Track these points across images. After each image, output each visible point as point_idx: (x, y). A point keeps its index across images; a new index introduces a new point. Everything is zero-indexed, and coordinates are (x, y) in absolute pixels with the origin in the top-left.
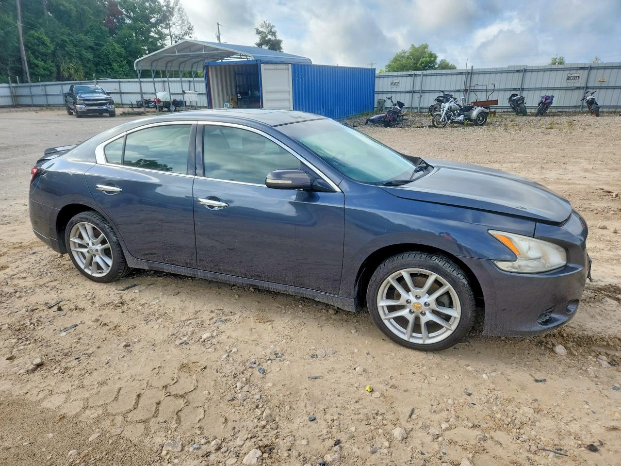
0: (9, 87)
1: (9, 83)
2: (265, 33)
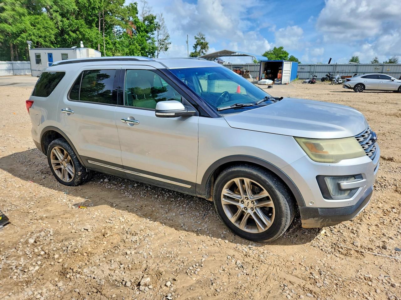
2: (199, 38)
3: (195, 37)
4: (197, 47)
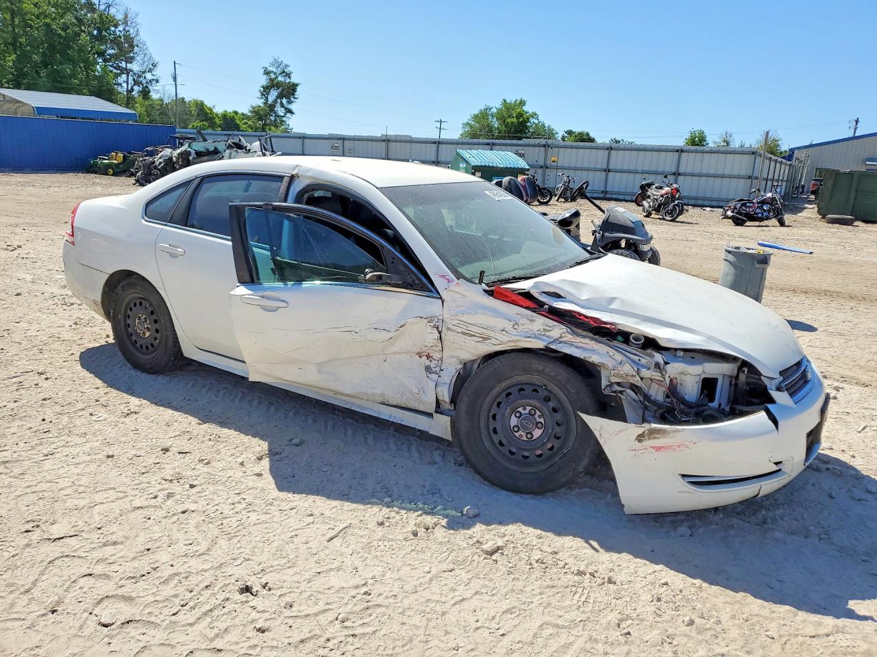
2: (275, 73)
3: (266, 68)
4: (268, 94)
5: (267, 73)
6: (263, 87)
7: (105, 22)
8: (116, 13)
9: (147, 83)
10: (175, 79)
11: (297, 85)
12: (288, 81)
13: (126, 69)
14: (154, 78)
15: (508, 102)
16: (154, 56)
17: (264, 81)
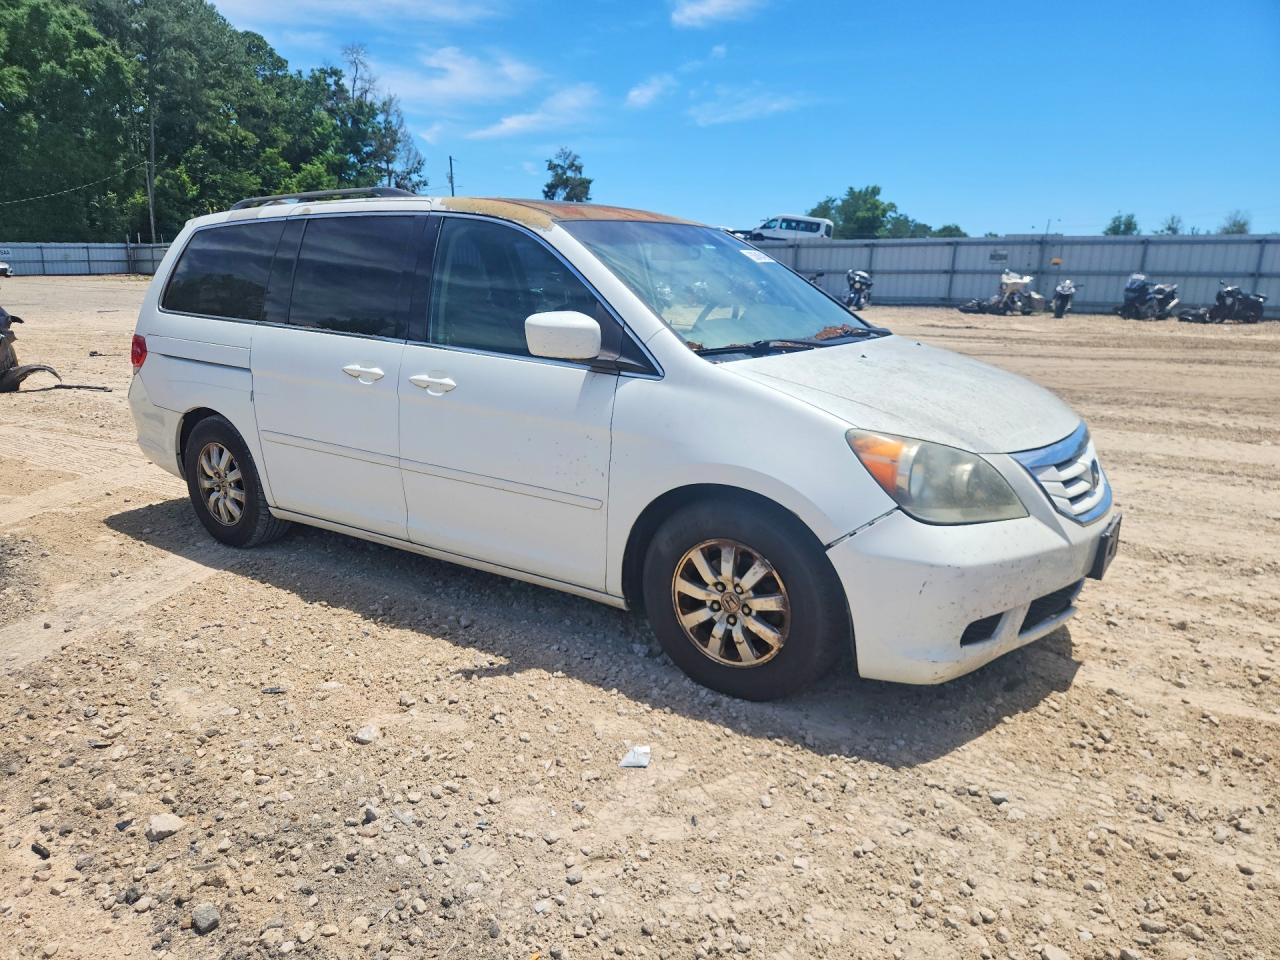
0: (126, 248)
1: (126, 242)
2: (562, 167)
3: (550, 162)
4: (554, 193)
5: (552, 167)
6: (547, 186)
7: (363, 111)
8: (374, 98)
9: (413, 186)
10: (451, 181)
11: (590, 182)
12: (579, 176)
13: (387, 170)
14: (422, 179)
15: (857, 190)
16: (421, 152)
17: (548, 177)
